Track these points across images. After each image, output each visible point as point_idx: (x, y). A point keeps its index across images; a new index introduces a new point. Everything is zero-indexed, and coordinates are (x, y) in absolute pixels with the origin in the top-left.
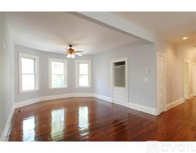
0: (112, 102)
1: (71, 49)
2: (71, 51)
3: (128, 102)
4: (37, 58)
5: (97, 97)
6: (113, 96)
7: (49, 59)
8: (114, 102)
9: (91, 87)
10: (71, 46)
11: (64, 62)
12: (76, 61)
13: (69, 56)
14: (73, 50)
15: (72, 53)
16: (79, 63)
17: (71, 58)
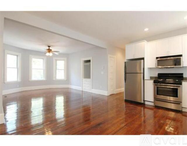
0: (82, 90)
1: (49, 49)
2: (49, 51)
3: (92, 89)
4: (20, 55)
5: (72, 88)
6: (82, 86)
7: (30, 55)
8: (83, 90)
9: (67, 80)
10: (49, 47)
11: (43, 59)
12: (54, 59)
13: (48, 54)
14: (51, 50)
15: (51, 52)
16: (56, 60)
17: (49, 56)
